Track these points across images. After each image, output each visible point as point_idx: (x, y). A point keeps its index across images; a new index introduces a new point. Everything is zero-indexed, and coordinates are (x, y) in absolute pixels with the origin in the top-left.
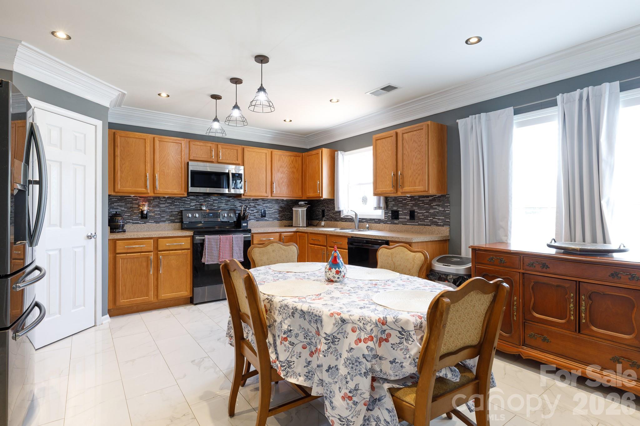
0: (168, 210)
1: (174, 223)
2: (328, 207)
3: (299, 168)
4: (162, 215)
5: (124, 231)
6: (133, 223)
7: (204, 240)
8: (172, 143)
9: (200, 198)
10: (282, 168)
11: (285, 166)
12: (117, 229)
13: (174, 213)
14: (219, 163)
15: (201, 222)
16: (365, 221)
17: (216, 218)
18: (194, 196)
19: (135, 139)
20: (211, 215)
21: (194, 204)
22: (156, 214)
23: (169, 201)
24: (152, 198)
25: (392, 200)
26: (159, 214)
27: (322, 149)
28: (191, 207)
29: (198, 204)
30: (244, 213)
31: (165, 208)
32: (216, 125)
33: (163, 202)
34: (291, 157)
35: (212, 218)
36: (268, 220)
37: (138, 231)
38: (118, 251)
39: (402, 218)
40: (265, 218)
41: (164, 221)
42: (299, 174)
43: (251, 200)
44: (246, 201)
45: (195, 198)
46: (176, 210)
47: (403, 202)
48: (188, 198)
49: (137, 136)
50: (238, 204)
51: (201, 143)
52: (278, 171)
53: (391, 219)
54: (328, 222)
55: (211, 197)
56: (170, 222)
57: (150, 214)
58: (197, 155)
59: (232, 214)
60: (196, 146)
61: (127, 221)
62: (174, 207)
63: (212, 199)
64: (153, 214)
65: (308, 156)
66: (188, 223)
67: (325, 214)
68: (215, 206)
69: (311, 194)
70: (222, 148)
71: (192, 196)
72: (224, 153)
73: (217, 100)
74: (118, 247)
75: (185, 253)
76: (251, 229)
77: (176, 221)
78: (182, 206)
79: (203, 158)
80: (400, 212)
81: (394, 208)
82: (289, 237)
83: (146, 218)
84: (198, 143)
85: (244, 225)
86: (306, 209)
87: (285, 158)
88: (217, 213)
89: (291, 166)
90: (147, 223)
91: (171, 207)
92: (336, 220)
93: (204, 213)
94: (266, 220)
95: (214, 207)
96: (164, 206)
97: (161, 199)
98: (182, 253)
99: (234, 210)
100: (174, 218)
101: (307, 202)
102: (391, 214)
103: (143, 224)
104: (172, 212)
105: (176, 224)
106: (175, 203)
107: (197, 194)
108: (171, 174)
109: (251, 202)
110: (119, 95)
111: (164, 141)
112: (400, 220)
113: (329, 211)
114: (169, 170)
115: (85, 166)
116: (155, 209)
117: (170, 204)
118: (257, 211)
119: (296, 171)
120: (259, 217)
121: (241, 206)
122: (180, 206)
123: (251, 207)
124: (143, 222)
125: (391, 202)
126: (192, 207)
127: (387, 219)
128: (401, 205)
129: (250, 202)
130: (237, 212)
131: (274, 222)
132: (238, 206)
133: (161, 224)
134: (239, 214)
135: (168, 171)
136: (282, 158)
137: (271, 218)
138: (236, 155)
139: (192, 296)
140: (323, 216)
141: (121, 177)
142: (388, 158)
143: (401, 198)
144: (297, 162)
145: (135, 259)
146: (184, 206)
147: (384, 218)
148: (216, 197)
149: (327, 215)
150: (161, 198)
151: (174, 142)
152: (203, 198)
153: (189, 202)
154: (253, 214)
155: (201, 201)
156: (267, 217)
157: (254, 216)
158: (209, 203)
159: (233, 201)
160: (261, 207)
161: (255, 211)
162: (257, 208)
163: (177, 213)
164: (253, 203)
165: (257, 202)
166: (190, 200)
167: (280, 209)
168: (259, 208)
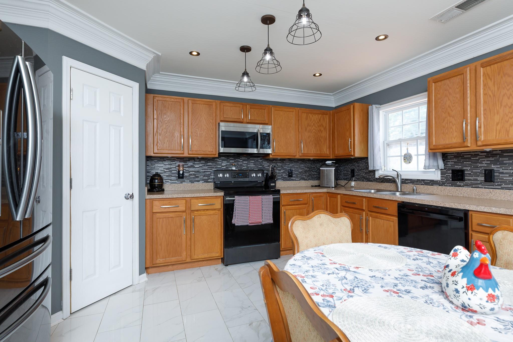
0: (202, 170)
1: (207, 183)
2: (358, 166)
3: (327, 126)
4: (196, 175)
5: (163, 191)
6: (171, 183)
7: (234, 200)
8: (204, 105)
9: (230, 159)
10: (309, 126)
11: (312, 124)
12: (156, 189)
13: (207, 173)
14: (248, 123)
15: (231, 182)
16: (410, 182)
17: (245, 178)
19: (171, 102)
20: (241, 175)
21: (225, 164)
22: (191, 175)
23: (202, 162)
25: (453, 157)
26: (194, 175)
27: (353, 104)
28: (222, 167)
29: (229, 164)
30: (272, 173)
31: (199, 168)
33: (197, 163)
34: (319, 115)
35: (241, 178)
38: (154, 211)
39: (469, 180)
40: (292, 178)
41: (198, 181)
42: (327, 132)
43: (278, 160)
44: (274, 161)
45: (226, 158)
46: (209, 170)
47: (472, 158)
48: (220, 158)
49: (172, 100)
50: (266, 164)
51: (231, 104)
52: (306, 130)
53: (451, 180)
54: (359, 182)
55: (240, 157)
56: (203, 182)
57: (186, 174)
58: (227, 116)
59: (260, 174)
60: (227, 107)
62: (206, 168)
63: (242, 159)
64: (188, 174)
65: (336, 113)
66: (220, 182)
67: (355, 174)
68: (244, 166)
69: (340, 153)
70: (250, 108)
71: (223, 156)
72: (253, 113)
73: (246, 53)
74: (154, 207)
75: (216, 214)
76: (280, 190)
77: (209, 181)
78: (215, 167)
79: (233, 119)
80: (466, 172)
81: (456, 167)
82: (318, 198)
83: (182, 177)
84: (228, 104)
85: (272, 184)
86: (334, 168)
87: (312, 116)
88: (246, 173)
89: (318, 125)
90: (183, 183)
91: (204, 168)
92: (369, 180)
93: (234, 173)
94: (293, 180)
95: (244, 168)
96: (198, 166)
98: (213, 214)
99: (262, 171)
100: (207, 178)
101: (335, 162)
102: (451, 175)
103: (180, 184)
104: (205, 172)
105: (209, 183)
106: (208, 164)
107: (227, 155)
108: (203, 136)
110: (154, 57)
111: (197, 104)
112: (466, 182)
113: (361, 170)
114: (201, 132)
116: (190, 170)
117: (203, 165)
118: (284, 171)
119: (323, 129)
120: (287, 177)
121: (269, 166)
122: (212, 167)
123: (279, 167)
124: (180, 182)
125: (451, 159)
127: (444, 181)
128: (470, 163)
129: (277, 162)
130: (265, 172)
131: (300, 181)
132: (266, 166)
133: (196, 184)
134: (267, 174)
136: (309, 116)
137: (298, 178)
138: (264, 115)
139: (223, 257)
140: (353, 176)
142: (454, 103)
143: (468, 154)
144: (324, 120)
145: (170, 219)
146: (216, 167)
147: (440, 180)
148: (246, 158)
149: (358, 175)
150: (196, 159)
152: (233, 159)
153: (221, 163)
154: (281, 174)
155: (231, 161)
156: (294, 177)
157: (282, 175)
158: (239, 163)
159: (262, 161)
160: (288, 167)
161: (282, 171)
162: (284, 167)
163: (210, 173)
164: (280, 163)
165: (284, 162)
166: (221, 160)
167: (306, 169)
168: (286, 168)
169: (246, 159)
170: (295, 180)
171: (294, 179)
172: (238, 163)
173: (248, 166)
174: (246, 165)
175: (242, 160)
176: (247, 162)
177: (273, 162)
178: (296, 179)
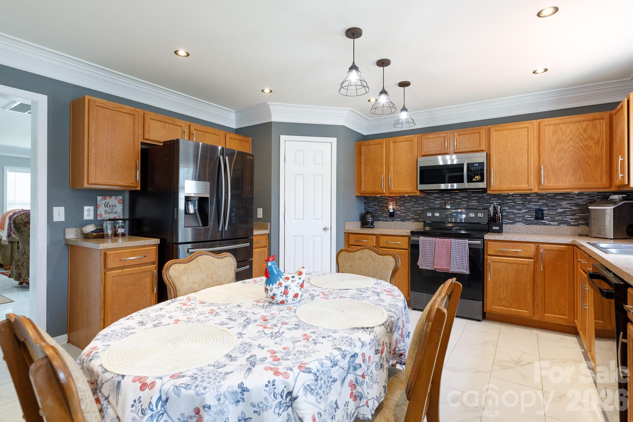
0: (412, 209)
1: (418, 223)
3: (602, 138)
4: (407, 214)
5: (373, 227)
6: (384, 221)
7: (419, 242)
9: (445, 196)
11: (568, 139)
12: (366, 225)
13: (418, 212)
14: (454, 153)
18: (437, 193)
19: (374, 145)
20: (455, 214)
21: (438, 202)
22: (402, 213)
23: (413, 200)
24: (398, 197)
26: (405, 213)
28: (435, 206)
29: (444, 202)
30: (494, 214)
31: (410, 207)
32: (404, 116)
33: (408, 201)
34: (582, 122)
36: (547, 225)
37: (387, 228)
38: (350, 243)
40: (542, 221)
41: (409, 220)
42: (602, 148)
43: (517, 196)
45: (440, 195)
46: (420, 209)
49: (375, 143)
51: (434, 135)
56: (414, 221)
57: (397, 213)
58: (429, 149)
59: (482, 214)
60: (429, 140)
61: (379, 218)
62: (418, 206)
64: (399, 213)
66: (430, 222)
68: (463, 204)
70: (459, 135)
71: (434, 193)
72: (462, 140)
74: (350, 240)
75: (403, 253)
77: (420, 220)
79: (436, 151)
82: (557, 252)
83: (392, 216)
84: (430, 136)
85: (494, 228)
86: (611, 207)
89: (581, 138)
90: (395, 221)
91: (415, 206)
93: (447, 212)
94: (545, 224)
95: (463, 206)
96: (409, 204)
97: (406, 198)
98: (400, 253)
100: (418, 217)
103: (391, 222)
104: (416, 210)
105: (419, 223)
106: (419, 202)
108: (403, 173)
109: (517, 198)
111: (397, 142)
115: (322, 175)
116: (401, 208)
117: (414, 203)
118: (527, 211)
119: (595, 144)
120: (532, 219)
122: (424, 205)
123: (517, 204)
124: (392, 220)
126: (437, 206)
129: (515, 198)
131: (559, 227)
133: (406, 223)
135: (401, 171)
137: (554, 221)
138: (479, 140)
141: (364, 180)
146: (428, 205)
151: (406, 141)
152: (449, 195)
153: (433, 201)
154: (521, 215)
155: (446, 199)
156: (546, 220)
157: (523, 217)
158: (457, 201)
159: (489, 197)
160: (534, 205)
161: (523, 211)
162: (528, 206)
163: (421, 212)
164: (520, 200)
165: (528, 198)
166: (434, 198)
167: (574, 208)
168: (531, 206)
169: (467, 195)
170: (550, 224)
171: (547, 222)
172: (455, 200)
173: (469, 204)
174: (466, 203)
175: (460, 197)
176: (467, 199)
177: (508, 198)
178: (552, 223)
